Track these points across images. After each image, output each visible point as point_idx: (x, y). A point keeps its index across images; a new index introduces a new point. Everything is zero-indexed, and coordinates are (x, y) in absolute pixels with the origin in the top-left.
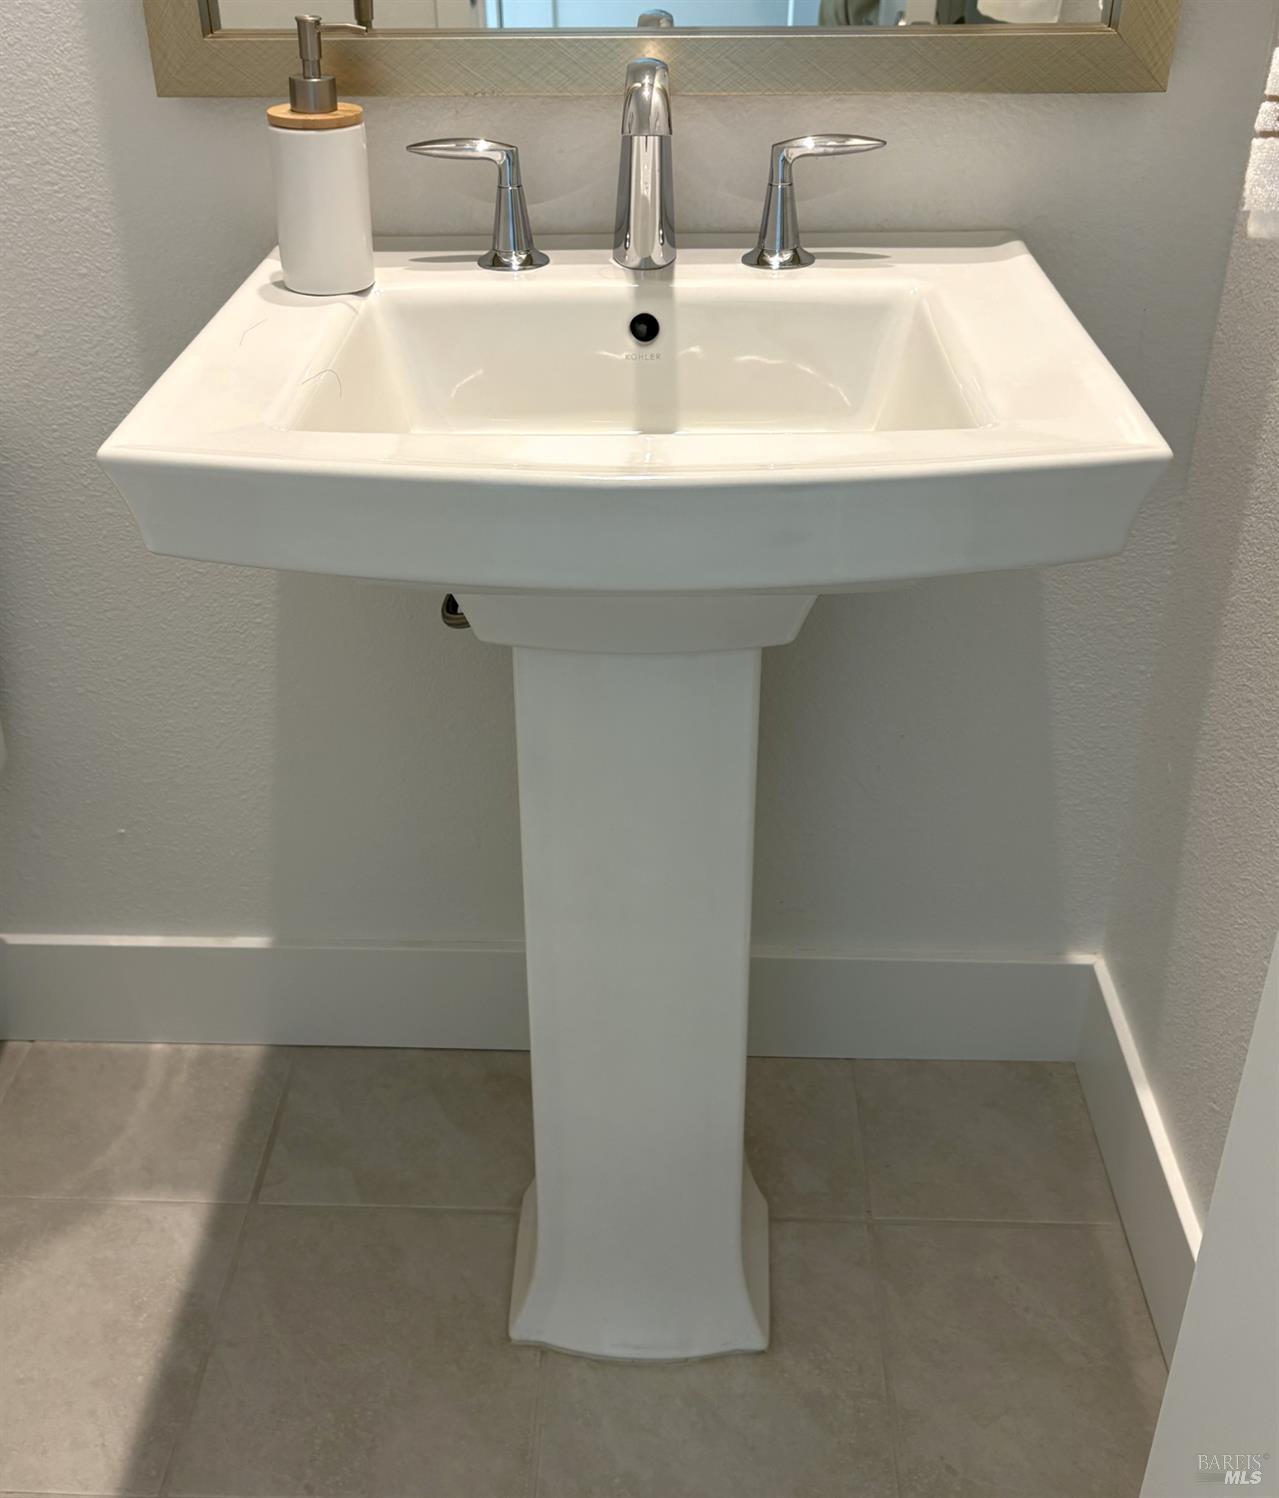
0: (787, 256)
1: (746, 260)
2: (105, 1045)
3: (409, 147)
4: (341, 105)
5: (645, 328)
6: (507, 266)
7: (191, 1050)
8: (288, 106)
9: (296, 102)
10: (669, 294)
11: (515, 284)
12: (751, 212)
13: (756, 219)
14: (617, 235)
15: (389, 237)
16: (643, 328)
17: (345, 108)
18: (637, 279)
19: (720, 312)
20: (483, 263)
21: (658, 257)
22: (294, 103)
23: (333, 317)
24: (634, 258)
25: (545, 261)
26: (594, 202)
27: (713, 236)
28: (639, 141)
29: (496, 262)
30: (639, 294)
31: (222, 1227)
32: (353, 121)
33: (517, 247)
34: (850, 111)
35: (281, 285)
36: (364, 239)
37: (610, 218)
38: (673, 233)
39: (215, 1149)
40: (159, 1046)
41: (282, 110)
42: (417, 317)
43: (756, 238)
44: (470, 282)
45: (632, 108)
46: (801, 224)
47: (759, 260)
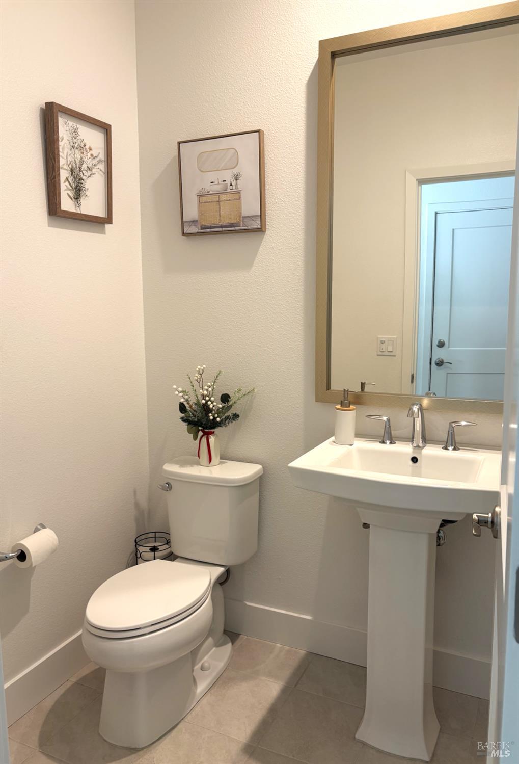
0: (453, 447)
1: (443, 448)
2: (265, 642)
3: (366, 416)
4: (351, 406)
5: (414, 460)
6: (386, 443)
7: (287, 648)
8: (340, 406)
9: (342, 404)
10: (421, 453)
11: (388, 447)
12: (444, 437)
13: (445, 440)
14: (412, 440)
15: (359, 435)
16: (415, 460)
17: (352, 407)
18: (414, 449)
19: (435, 459)
20: (380, 442)
21: (421, 445)
22: (341, 405)
23: (344, 449)
24: (415, 445)
25: (395, 443)
26: (407, 432)
27: (434, 442)
28: (416, 419)
29: (383, 442)
30: (413, 452)
31: (285, 691)
32: (353, 410)
33: (389, 440)
34: (473, 417)
35: (334, 442)
36: (353, 434)
37: (411, 436)
38: (425, 440)
39: (287, 673)
40: (278, 645)
41: (339, 407)
42: (362, 452)
43: (445, 443)
44: (377, 446)
45: (411, 411)
46: (457, 442)
47: (446, 448)
